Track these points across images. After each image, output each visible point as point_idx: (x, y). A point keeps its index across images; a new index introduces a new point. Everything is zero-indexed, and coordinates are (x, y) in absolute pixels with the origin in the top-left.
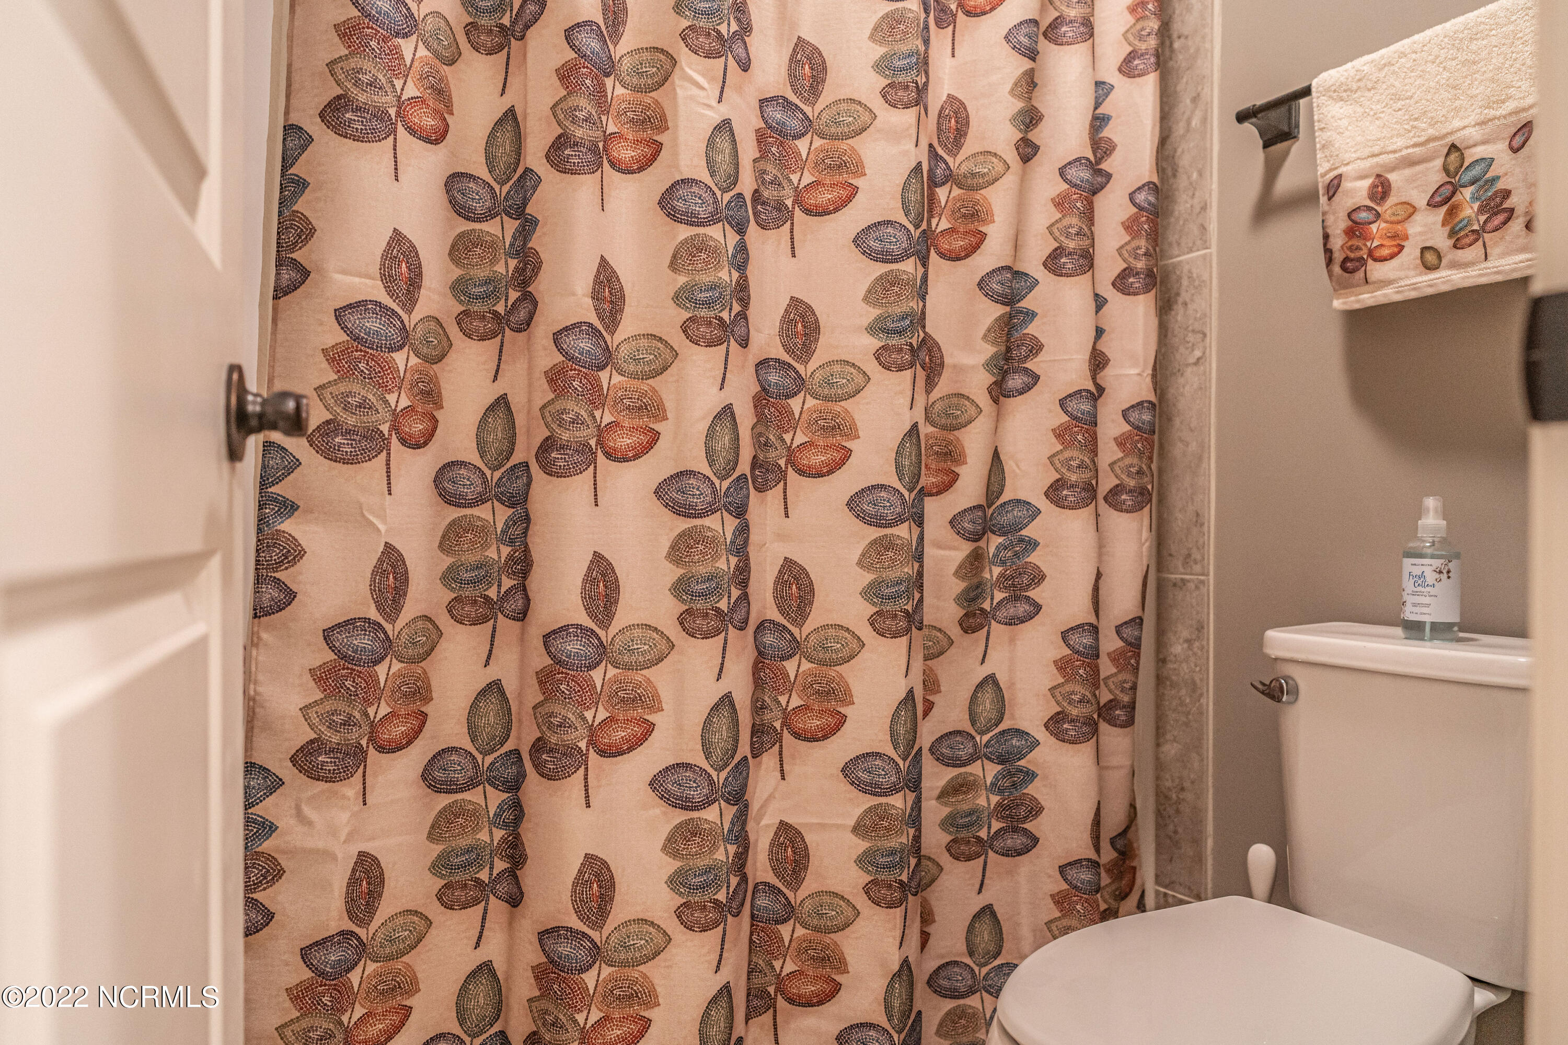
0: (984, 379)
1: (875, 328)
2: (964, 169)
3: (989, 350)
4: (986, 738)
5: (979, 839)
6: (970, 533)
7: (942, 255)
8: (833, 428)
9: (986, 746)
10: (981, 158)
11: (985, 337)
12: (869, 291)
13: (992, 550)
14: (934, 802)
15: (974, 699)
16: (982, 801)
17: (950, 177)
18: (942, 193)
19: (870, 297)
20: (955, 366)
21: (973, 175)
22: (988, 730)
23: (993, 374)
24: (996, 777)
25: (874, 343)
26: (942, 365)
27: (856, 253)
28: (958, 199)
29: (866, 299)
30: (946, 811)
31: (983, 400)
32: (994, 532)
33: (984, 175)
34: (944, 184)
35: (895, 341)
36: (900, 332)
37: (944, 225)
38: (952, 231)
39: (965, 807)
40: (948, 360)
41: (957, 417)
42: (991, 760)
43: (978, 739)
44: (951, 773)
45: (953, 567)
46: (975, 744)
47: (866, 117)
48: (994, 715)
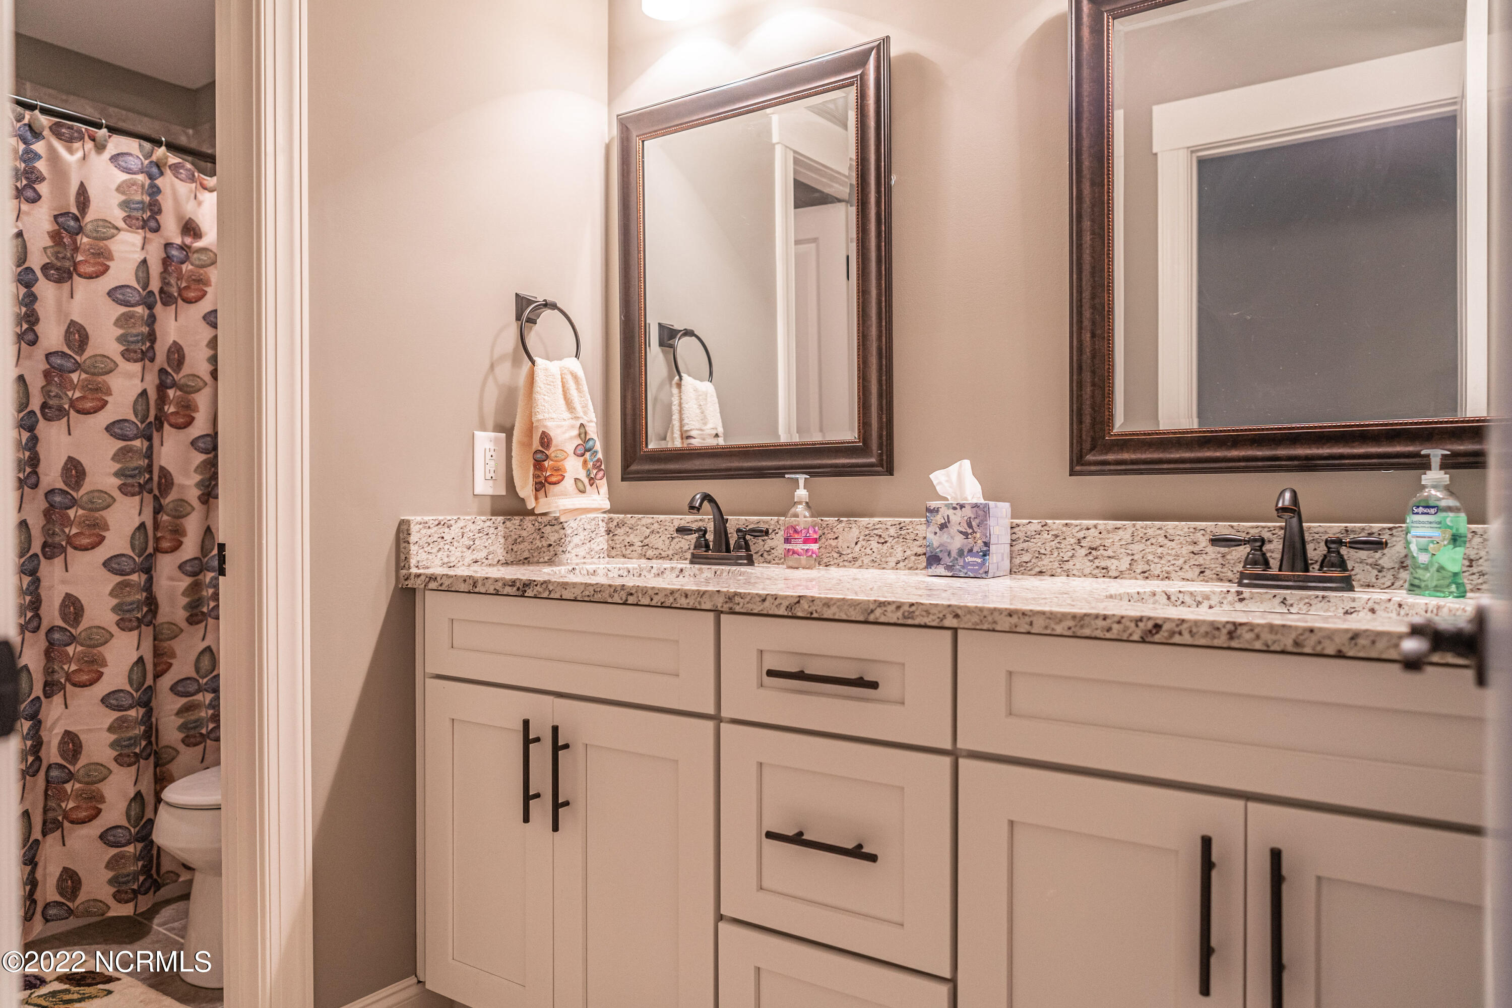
0: (196, 492)
1: (117, 474)
2: (182, 381)
3: (198, 478)
4: (205, 680)
5: (201, 734)
6: (191, 572)
7: (171, 425)
8: (94, 525)
9: (206, 684)
10: (191, 378)
11: (195, 471)
12: (115, 455)
13: (208, 580)
14: (173, 717)
15: (198, 660)
16: (203, 714)
17: (174, 385)
18: (171, 393)
19: (115, 458)
20: (179, 485)
21: (188, 386)
22: (206, 676)
23: (201, 490)
24: (211, 701)
25: (118, 482)
26: (172, 484)
27: (107, 435)
28: (179, 397)
29: (113, 459)
30: (181, 721)
31: (196, 503)
32: (209, 571)
33: (193, 387)
34: (171, 388)
35: (130, 481)
36: (133, 476)
37: (172, 409)
38: (175, 414)
39: (193, 718)
40: (176, 481)
41: (181, 512)
42: (207, 691)
43: (201, 681)
44: (184, 700)
45: (182, 589)
46: (199, 684)
47: (112, 365)
48: (209, 668)
